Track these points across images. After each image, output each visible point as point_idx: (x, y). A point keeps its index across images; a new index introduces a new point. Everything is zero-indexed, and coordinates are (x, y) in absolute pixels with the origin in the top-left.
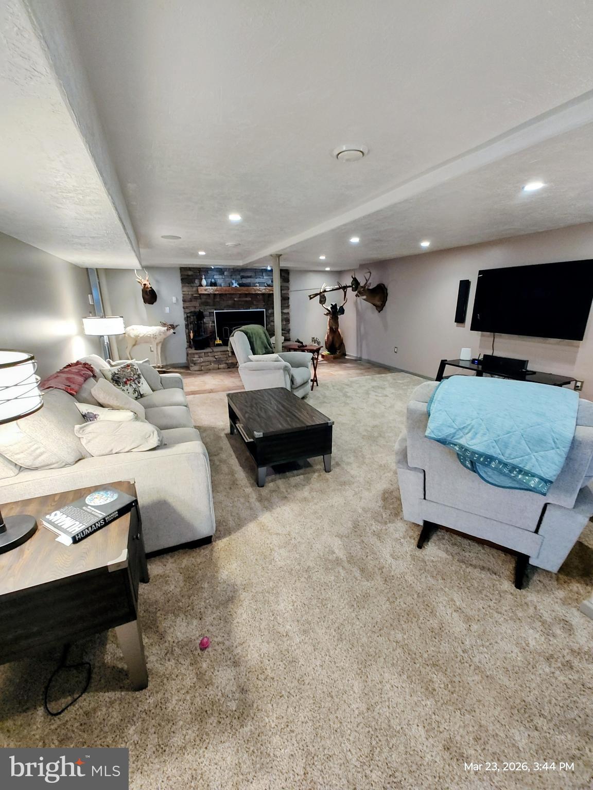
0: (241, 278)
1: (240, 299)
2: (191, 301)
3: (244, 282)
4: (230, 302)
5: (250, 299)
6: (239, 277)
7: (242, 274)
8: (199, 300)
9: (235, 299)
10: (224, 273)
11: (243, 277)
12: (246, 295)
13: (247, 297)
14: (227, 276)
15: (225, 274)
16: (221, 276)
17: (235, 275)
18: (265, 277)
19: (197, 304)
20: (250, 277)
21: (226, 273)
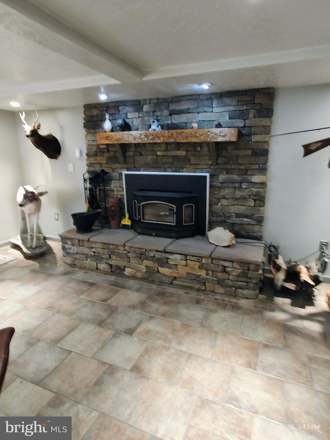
0: (171, 115)
1: (166, 153)
2: (96, 155)
3: (174, 122)
4: (150, 158)
5: (184, 153)
6: (166, 112)
7: (173, 107)
8: (107, 155)
9: (159, 153)
10: (141, 109)
11: (172, 113)
12: (178, 145)
13: (179, 150)
14: (146, 112)
15: (144, 110)
16: (137, 113)
17: (161, 110)
18: (215, 110)
19: (102, 159)
20: (187, 111)
21: (146, 108)
